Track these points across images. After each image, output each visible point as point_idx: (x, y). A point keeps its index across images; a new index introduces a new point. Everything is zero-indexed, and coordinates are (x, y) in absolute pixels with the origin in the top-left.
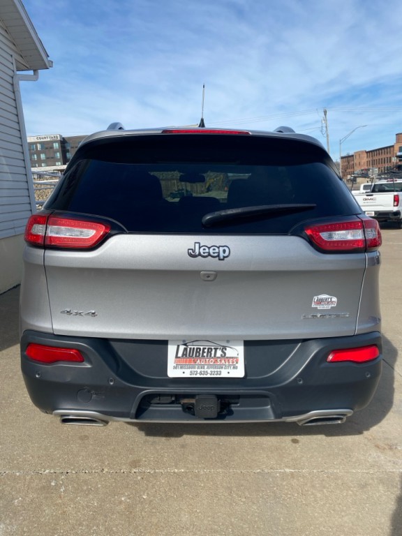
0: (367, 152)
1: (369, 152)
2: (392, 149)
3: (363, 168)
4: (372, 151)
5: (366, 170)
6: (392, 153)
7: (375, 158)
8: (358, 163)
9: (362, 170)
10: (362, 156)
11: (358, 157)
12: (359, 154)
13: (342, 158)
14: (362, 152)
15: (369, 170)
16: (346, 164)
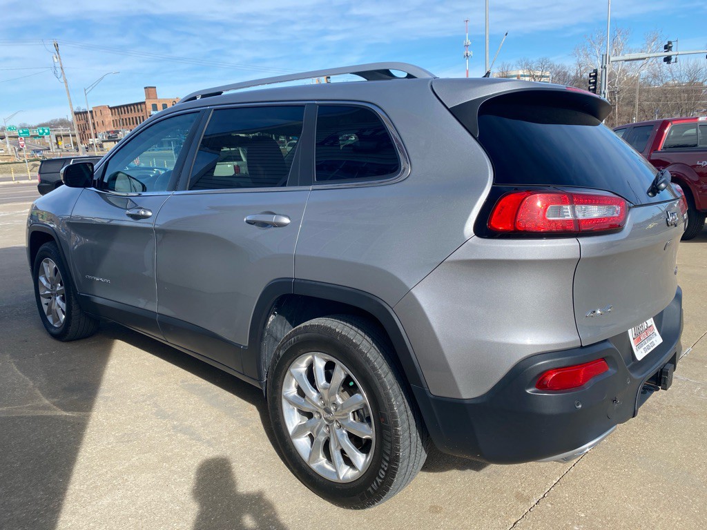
0: (111, 108)
1: (114, 108)
2: (143, 106)
3: (108, 130)
4: (117, 107)
5: (114, 132)
6: (144, 111)
7: (124, 116)
8: (100, 122)
9: (108, 132)
10: (104, 112)
11: (98, 113)
12: (101, 109)
13: (76, 114)
14: (104, 107)
15: (118, 132)
16: (83, 122)
